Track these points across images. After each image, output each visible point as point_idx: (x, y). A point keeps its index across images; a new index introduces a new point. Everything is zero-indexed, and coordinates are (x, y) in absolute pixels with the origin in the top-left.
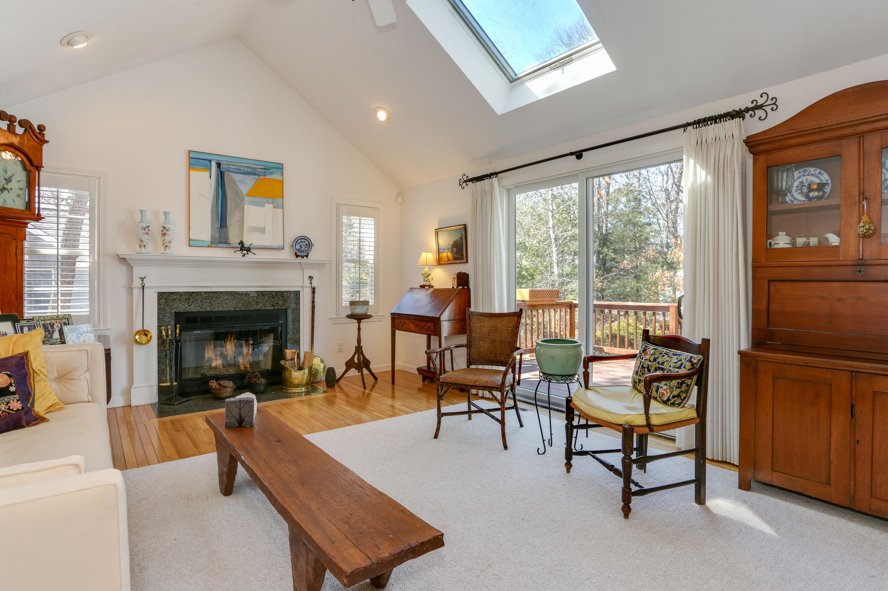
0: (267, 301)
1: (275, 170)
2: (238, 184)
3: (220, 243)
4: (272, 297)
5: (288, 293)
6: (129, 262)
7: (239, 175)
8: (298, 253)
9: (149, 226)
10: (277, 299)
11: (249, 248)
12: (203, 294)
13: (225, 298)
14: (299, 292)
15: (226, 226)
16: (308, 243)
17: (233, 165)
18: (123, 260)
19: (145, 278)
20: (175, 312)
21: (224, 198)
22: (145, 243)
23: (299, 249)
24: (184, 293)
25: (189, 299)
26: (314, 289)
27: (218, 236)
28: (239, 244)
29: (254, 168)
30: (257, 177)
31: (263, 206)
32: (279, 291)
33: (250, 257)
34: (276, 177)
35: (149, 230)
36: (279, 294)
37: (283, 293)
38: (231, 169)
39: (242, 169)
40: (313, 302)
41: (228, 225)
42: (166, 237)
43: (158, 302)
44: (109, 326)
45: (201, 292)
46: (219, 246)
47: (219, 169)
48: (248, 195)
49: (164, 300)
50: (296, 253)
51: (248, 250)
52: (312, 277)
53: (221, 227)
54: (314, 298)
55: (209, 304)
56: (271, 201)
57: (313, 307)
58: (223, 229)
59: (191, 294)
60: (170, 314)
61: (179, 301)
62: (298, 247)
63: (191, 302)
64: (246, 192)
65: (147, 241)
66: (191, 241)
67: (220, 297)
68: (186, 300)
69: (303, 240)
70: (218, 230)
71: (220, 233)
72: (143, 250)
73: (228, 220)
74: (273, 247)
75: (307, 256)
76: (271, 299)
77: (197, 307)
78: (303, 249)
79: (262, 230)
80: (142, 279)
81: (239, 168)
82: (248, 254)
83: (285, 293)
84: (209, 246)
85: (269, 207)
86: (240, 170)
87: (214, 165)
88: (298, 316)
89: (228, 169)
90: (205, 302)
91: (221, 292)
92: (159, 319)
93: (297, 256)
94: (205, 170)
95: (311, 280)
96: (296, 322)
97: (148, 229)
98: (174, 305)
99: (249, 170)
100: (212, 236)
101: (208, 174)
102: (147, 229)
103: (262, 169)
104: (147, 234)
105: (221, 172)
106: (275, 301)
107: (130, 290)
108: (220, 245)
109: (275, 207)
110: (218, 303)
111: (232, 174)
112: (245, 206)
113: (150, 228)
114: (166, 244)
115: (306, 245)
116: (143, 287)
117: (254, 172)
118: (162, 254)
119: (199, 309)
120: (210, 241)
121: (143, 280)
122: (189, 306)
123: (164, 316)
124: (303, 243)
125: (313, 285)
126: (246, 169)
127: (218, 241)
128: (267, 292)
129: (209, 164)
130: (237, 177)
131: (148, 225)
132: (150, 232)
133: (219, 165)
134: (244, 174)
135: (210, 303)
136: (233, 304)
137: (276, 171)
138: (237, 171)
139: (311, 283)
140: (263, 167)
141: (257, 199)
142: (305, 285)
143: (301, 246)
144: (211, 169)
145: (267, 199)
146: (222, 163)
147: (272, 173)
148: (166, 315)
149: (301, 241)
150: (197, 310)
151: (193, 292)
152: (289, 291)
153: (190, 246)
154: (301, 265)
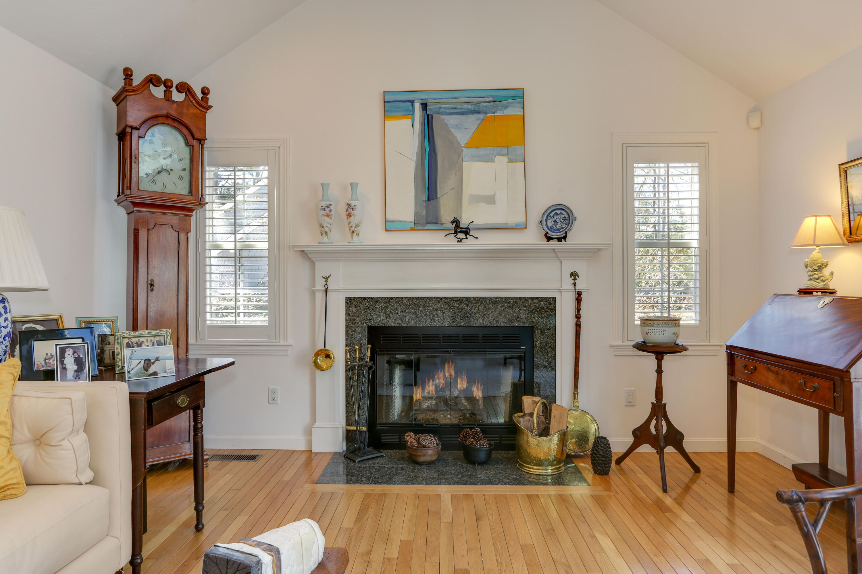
0: (500, 314)
1: (510, 100)
2: (453, 130)
3: (428, 223)
4: (509, 307)
5: (536, 301)
6: (310, 256)
7: (455, 116)
8: (551, 234)
9: (331, 205)
10: (517, 309)
11: (468, 228)
12: (405, 301)
13: (436, 307)
14: (554, 299)
15: (436, 198)
16: (567, 216)
17: (445, 103)
18: (304, 254)
19: (329, 277)
20: (368, 326)
21: (433, 153)
22: (326, 229)
23: (552, 227)
24: (380, 299)
25: (386, 307)
26: (579, 294)
27: (424, 213)
28: (452, 223)
29: (477, 103)
30: (481, 116)
31: (493, 161)
32: (520, 298)
33: (469, 243)
34: (513, 111)
35: (331, 211)
36: (520, 303)
37: (526, 300)
38: (442, 110)
39: (459, 106)
40: (578, 317)
41: (438, 196)
42: (352, 219)
43: (347, 310)
44: (290, 341)
45: (402, 298)
46: (426, 228)
47: (425, 112)
48: (468, 146)
49: (354, 309)
50: (547, 233)
51: (466, 232)
52: (577, 274)
53: (428, 200)
54: (579, 310)
55: (414, 316)
56: (505, 151)
57: (578, 325)
58: (432, 202)
59: (389, 301)
60: (362, 328)
61: (373, 310)
62: (550, 223)
63: (388, 312)
64: (466, 142)
65: (329, 226)
66: (387, 223)
67: (429, 306)
68: (382, 309)
69: (558, 212)
70: (424, 204)
71: (427, 207)
72: (325, 239)
73: (438, 188)
74: (509, 226)
75: (565, 238)
76: (507, 309)
77: (396, 319)
78: (558, 226)
79: (491, 200)
80: (326, 279)
81: (455, 106)
82: (467, 238)
83: (530, 301)
84: (412, 229)
85: (501, 161)
86: (456, 108)
87: (417, 106)
88: (552, 339)
89: (437, 110)
90: (408, 313)
91: (430, 298)
92: (347, 335)
93: (549, 239)
94: (405, 116)
95: (575, 279)
96: (549, 350)
97: (329, 209)
98: (367, 315)
99: (470, 107)
100: (416, 214)
101: (410, 121)
102: (327, 209)
103: (489, 102)
104: (328, 216)
105: (428, 116)
106: (514, 313)
107: (313, 294)
108: (428, 227)
109: (511, 161)
110: (426, 315)
111: (443, 117)
112: (464, 163)
113: (331, 207)
114: (353, 229)
115: (565, 218)
116: (326, 289)
117: (477, 109)
118: (348, 243)
119: (400, 322)
120: (413, 221)
121: (326, 281)
122: (387, 318)
123: (354, 331)
124: (559, 216)
125: (579, 287)
126: (465, 106)
127: (424, 221)
128: (501, 298)
129: (411, 107)
130: (451, 120)
131: (328, 203)
132: (332, 213)
133: (424, 106)
134: (462, 114)
135: (415, 314)
136: (448, 316)
137: (512, 103)
138: (452, 111)
139: (575, 284)
140: (491, 99)
141: (482, 151)
142: (564, 287)
143: (555, 221)
144: (413, 114)
145: (498, 149)
146: (429, 102)
147: (506, 107)
148: (357, 330)
149: (556, 214)
150: (396, 325)
151: (392, 298)
152: (537, 298)
153: (386, 230)
154: (556, 253)
